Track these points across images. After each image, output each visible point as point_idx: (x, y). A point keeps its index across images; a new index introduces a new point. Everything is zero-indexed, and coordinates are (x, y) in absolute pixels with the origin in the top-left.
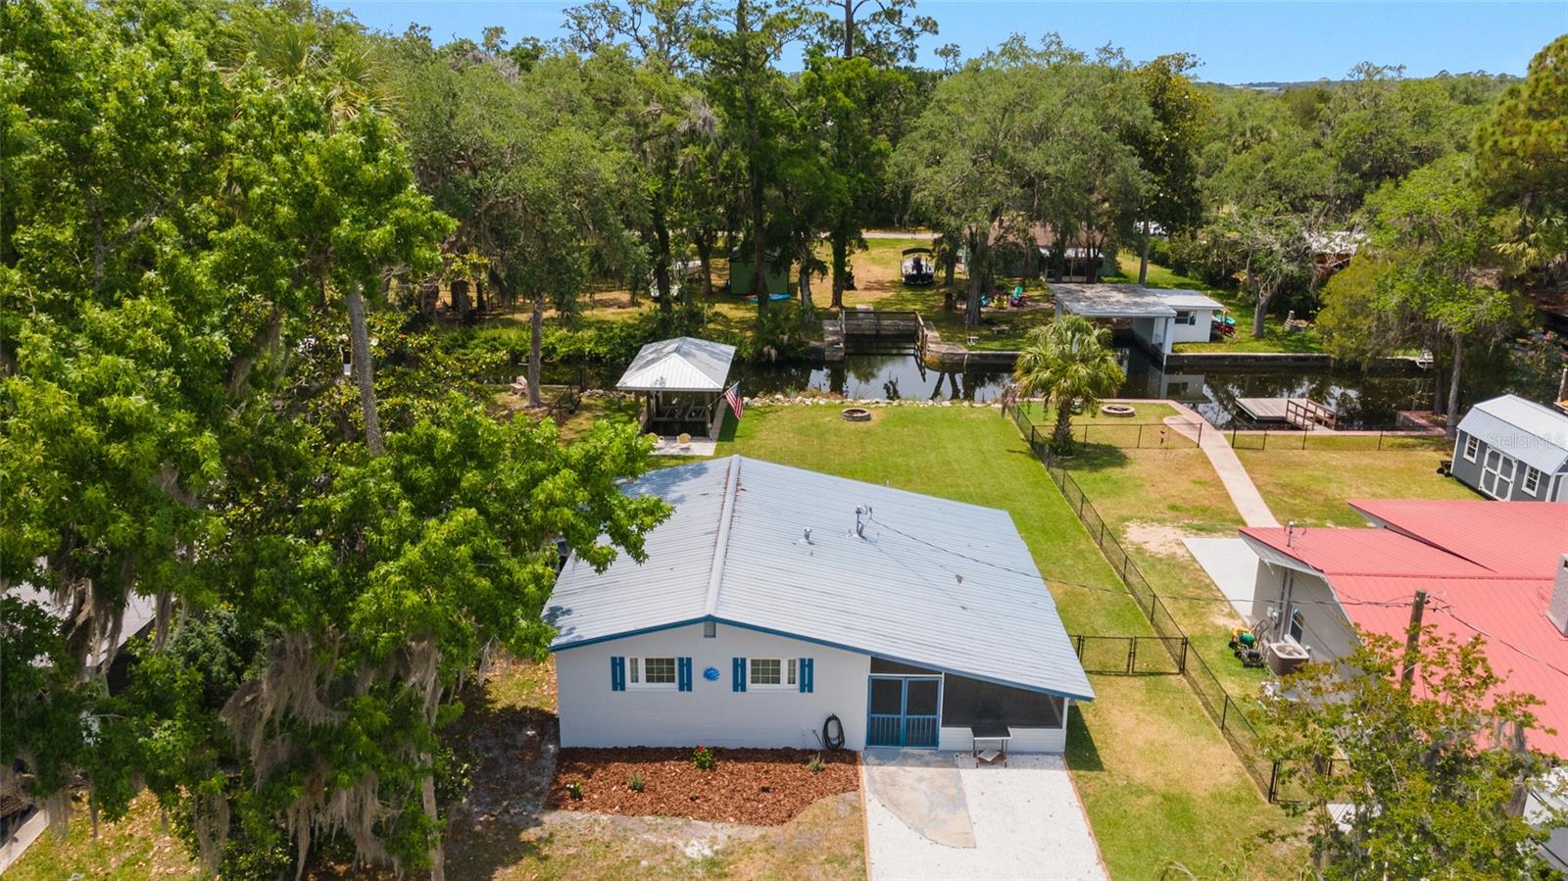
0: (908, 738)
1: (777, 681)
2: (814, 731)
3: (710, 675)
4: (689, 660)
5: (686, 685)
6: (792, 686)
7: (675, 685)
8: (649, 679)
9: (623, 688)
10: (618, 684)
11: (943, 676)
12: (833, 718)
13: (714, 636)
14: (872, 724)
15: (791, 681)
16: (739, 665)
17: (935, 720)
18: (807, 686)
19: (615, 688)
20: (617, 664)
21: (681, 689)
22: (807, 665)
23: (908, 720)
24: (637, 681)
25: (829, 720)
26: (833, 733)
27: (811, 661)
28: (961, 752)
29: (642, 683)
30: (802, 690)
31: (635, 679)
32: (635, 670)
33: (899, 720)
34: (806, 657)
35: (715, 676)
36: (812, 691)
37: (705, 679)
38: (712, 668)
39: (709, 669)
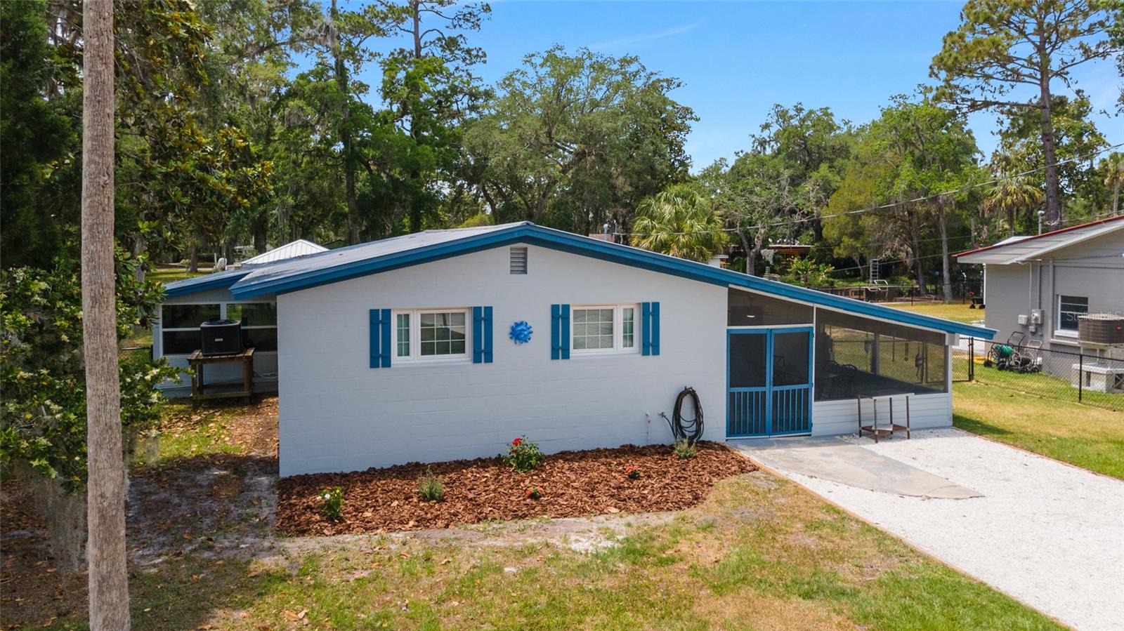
0: (774, 422)
1: (609, 343)
2: (663, 415)
3: (519, 334)
4: (489, 310)
5: (483, 353)
6: (628, 349)
7: (465, 357)
8: (427, 350)
9: (387, 364)
10: (379, 358)
11: (814, 325)
12: (690, 392)
13: (525, 272)
14: (733, 402)
15: (629, 339)
16: (560, 315)
17: (807, 391)
18: (651, 346)
19: (374, 364)
21: (477, 360)
22: (650, 312)
23: (775, 394)
24: (407, 354)
25: (682, 395)
27: (656, 305)
28: (841, 435)
29: (416, 357)
30: (645, 353)
31: (405, 351)
32: (405, 335)
33: (764, 393)
34: (650, 300)
35: (526, 336)
36: (658, 354)
37: (512, 341)
38: (522, 323)
39: (517, 325)
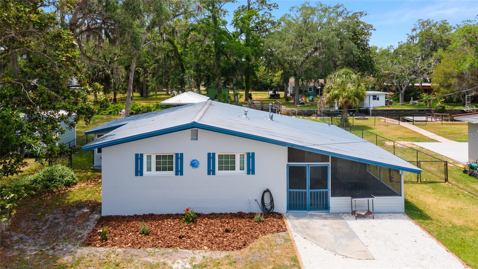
0: (311, 205)
1: (233, 168)
2: (256, 200)
3: (194, 164)
4: (182, 155)
5: (180, 172)
6: (242, 171)
7: (173, 173)
8: (158, 169)
9: (142, 174)
10: (139, 172)
11: (330, 163)
12: (268, 191)
13: (197, 139)
14: (290, 197)
15: (242, 169)
16: (211, 157)
17: (327, 193)
18: (251, 171)
19: (137, 175)
20: (139, 158)
21: (177, 174)
22: (251, 157)
23: (311, 193)
24: (150, 171)
25: (265, 192)
26: (267, 201)
27: (253, 154)
28: (344, 213)
29: (154, 172)
30: (248, 174)
31: (149, 169)
32: (149, 163)
33: (306, 193)
34: (251, 151)
35: (197, 165)
36: (254, 174)
37: (191, 167)
38: (195, 160)
39: (193, 161)
